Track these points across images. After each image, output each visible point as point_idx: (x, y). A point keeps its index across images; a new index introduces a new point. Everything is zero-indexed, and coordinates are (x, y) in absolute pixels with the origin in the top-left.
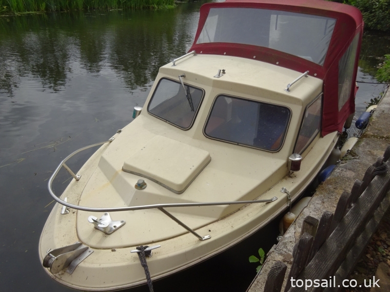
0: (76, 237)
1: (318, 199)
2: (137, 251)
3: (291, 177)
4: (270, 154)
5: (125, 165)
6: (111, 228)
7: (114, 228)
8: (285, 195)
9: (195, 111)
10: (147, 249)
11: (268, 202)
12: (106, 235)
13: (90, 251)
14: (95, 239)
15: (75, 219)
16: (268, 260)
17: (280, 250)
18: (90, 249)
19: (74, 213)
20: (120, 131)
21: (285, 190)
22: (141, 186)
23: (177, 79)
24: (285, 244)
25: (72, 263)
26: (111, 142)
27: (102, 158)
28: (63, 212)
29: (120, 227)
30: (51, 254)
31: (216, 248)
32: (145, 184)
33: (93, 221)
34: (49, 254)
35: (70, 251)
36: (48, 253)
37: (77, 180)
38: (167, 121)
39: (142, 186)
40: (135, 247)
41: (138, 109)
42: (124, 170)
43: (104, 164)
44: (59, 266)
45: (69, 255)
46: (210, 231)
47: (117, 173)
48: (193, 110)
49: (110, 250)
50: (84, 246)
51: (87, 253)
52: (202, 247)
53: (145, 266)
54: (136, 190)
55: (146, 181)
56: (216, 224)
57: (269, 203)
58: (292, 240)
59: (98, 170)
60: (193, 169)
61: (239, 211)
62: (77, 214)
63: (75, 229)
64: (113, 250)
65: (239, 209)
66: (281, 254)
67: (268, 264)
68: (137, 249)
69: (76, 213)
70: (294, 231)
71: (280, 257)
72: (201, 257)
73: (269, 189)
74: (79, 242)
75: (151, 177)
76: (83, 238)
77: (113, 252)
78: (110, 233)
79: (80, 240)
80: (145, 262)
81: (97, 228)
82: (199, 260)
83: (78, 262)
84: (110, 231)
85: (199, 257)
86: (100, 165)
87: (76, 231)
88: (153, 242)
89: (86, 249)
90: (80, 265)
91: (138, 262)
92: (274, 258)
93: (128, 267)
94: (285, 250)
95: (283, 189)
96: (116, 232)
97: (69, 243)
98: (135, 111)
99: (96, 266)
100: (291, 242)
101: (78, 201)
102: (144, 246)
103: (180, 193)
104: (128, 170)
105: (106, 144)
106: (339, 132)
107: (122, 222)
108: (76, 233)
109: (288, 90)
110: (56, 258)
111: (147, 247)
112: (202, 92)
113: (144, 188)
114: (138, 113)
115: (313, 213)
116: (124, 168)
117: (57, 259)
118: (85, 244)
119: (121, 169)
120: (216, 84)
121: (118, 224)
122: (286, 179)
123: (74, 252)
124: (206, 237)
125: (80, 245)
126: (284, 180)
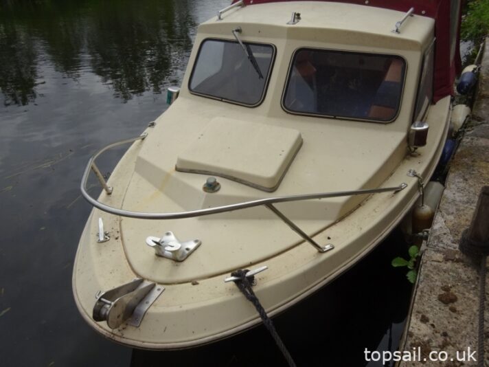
0: (132, 272)
1: (457, 177)
2: (233, 278)
3: (414, 156)
4: (383, 126)
5: (181, 161)
6: (184, 252)
7: (187, 252)
8: (415, 179)
9: (265, 77)
10: (248, 274)
11: (397, 190)
12: (177, 263)
13: (159, 290)
14: (162, 271)
15: (122, 247)
16: (425, 261)
17: (435, 246)
18: (158, 286)
19: (117, 239)
20: (153, 125)
21: (414, 172)
22: (212, 187)
23: (231, 37)
24: (438, 238)
25: (136, 310)
26: (143, 139)
27: (139, 158)
28: (102, 239)
29: (196, 249)
30: (103, 299)
31: (344, 261)
32: (218, 184)
33: (155, 244)
34: (100, 300)
35: (129, 292)
36: (98, 298)
37: (109, 194)
38: (222, 98)
39: (215, 187)
40: (230, 274)
41: (173, 90)
42: (178, 170)
43: (143, 167)
44: (118, 317)
45: (128, 298)
46: (329, 238)
47: (168, 175)
48: (261, 76)
49: (190, 284)
50: (146, 284)
51: (155, 293)
52: (325, 262)
53: (253, 299)
54: (206, 193)
55: (218, 180)
56: (334, 228)
57: (399, 191)
58: (445, 232)
59: (136, 176)
60: (285, 154)
61: (361, 207)
62: (122, 239)
63: (126, 261)
64: (195, 284)
65: (360, 205)
66: (438, 251)
67: (426, 267)
68: (232, 275)
69: (120, 238)
70: (443, 220)
71: (439, 255)
72: (326, 276)
73: (391, 174)
74: (138, 279)
75: (225, 173)
76: (144, 272)
77: (196, 286)
78: (182, 259)
79: (138, 275)
80: (252, 293)
81: (160, 255)
82: (325, 282)
83: (145, 307)
84: (182, 257)
85: (323, 278)
86: (137, 170)
87: (128, 264)
88: (251, 264)
89: (152, 287)
90: (149, 311)
91: (238, 295)
92: (431, 257)
93: (224, 304)
94: (441, 245)
95: (410, 172)
96: (190, 258)
97: (123, 282)
98: (170, 93)
99: (175, 309)
100: (445, 234)
101: (118, 222)
102: (243, 270)
103: (272, 190)
104: (185, 168)
105: (137, 142)
106: (452, 96)
107: (196, 241)
108: (129, 267)
109: (397, 31)
110: (113, 303)
111: (248, 271)
112: (272, 49)
113: (218, 190)
114: (175, 95)
115: (457, 194)
116: (179, 167)
117: (115, 305)
118: (148, 280)
119: (174, 168)
120: (293, 33)
121: (192, 246)
122: (408, 159)
123: (135, 293)
124: (328, 247)
125: (142, 281)
126: (407, 161)
